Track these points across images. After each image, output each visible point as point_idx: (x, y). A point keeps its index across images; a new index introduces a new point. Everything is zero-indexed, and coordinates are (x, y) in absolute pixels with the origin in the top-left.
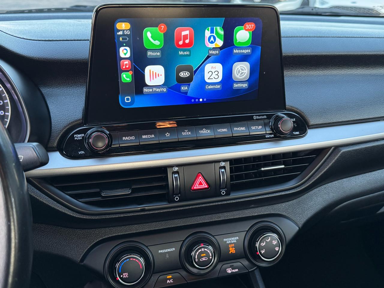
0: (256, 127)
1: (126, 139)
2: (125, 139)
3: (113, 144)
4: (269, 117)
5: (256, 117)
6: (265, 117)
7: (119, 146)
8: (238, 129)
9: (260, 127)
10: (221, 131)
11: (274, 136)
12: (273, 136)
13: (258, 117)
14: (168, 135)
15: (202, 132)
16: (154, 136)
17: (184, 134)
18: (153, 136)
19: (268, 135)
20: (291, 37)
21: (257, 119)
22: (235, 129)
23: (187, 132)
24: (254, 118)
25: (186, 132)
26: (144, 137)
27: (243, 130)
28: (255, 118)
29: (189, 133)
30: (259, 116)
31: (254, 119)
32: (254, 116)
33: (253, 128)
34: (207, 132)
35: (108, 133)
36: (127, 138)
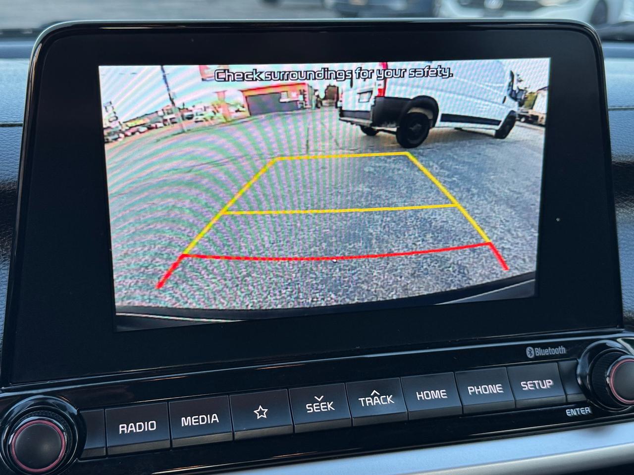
0: (536, 382)
1: (129, 429)
2: (125, 429)
3: (85, 448)
4: (574, 350)
5: (533, 352)
6: (562, 350)
7: (107, 455)
8: (481, 389)
9: (548, 383)
10: (428, 396)
11: (592, 409)
12: (588, 410)
13: (539, 352)
14: (261, 413)
15: (369, 401)
16: (217, 419)
17: (311, 408)
18: (215, 418)
19: (573, 408)
20: (625, 109)
21: (536, 358)
22: (471, 390)
23: (320, 402)
24: (528, 353)
25: (317, 402)
26: (186, 422)
27: (495, 392)
28: (530, 353)
29: (329, 406)
30: (544, 346)
31: (529, 356)
32: (528, 349)
33: (527, 386)
34: (385, 400)
35: (75, 411)
36: (132, 428)
